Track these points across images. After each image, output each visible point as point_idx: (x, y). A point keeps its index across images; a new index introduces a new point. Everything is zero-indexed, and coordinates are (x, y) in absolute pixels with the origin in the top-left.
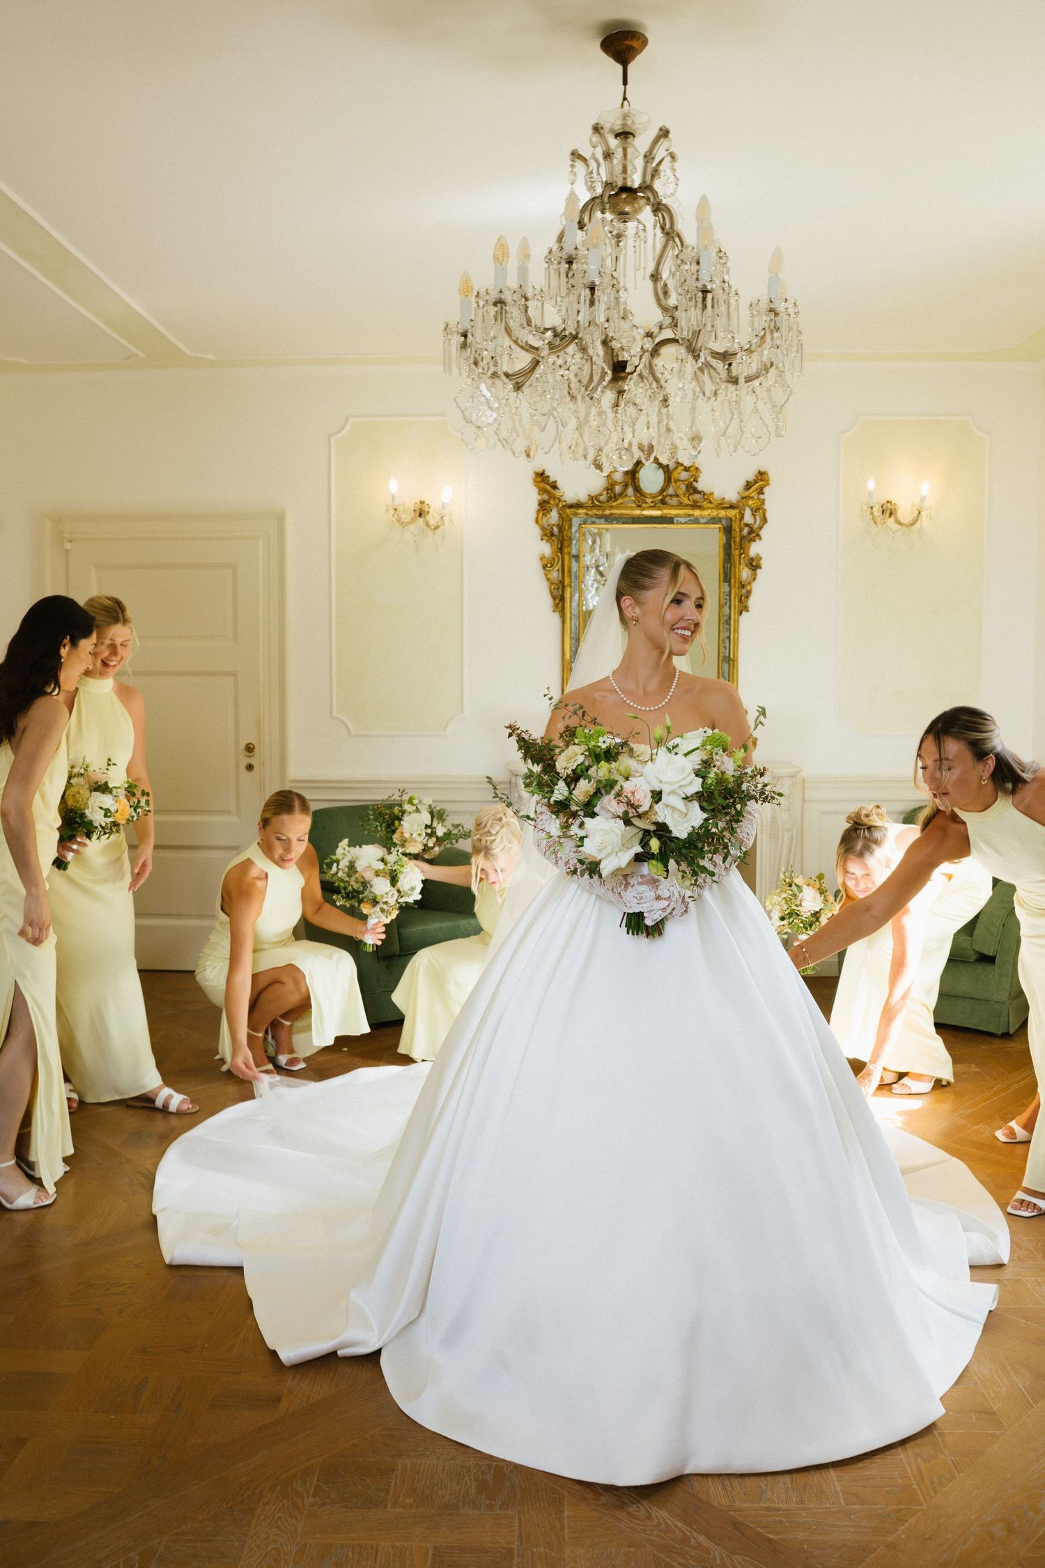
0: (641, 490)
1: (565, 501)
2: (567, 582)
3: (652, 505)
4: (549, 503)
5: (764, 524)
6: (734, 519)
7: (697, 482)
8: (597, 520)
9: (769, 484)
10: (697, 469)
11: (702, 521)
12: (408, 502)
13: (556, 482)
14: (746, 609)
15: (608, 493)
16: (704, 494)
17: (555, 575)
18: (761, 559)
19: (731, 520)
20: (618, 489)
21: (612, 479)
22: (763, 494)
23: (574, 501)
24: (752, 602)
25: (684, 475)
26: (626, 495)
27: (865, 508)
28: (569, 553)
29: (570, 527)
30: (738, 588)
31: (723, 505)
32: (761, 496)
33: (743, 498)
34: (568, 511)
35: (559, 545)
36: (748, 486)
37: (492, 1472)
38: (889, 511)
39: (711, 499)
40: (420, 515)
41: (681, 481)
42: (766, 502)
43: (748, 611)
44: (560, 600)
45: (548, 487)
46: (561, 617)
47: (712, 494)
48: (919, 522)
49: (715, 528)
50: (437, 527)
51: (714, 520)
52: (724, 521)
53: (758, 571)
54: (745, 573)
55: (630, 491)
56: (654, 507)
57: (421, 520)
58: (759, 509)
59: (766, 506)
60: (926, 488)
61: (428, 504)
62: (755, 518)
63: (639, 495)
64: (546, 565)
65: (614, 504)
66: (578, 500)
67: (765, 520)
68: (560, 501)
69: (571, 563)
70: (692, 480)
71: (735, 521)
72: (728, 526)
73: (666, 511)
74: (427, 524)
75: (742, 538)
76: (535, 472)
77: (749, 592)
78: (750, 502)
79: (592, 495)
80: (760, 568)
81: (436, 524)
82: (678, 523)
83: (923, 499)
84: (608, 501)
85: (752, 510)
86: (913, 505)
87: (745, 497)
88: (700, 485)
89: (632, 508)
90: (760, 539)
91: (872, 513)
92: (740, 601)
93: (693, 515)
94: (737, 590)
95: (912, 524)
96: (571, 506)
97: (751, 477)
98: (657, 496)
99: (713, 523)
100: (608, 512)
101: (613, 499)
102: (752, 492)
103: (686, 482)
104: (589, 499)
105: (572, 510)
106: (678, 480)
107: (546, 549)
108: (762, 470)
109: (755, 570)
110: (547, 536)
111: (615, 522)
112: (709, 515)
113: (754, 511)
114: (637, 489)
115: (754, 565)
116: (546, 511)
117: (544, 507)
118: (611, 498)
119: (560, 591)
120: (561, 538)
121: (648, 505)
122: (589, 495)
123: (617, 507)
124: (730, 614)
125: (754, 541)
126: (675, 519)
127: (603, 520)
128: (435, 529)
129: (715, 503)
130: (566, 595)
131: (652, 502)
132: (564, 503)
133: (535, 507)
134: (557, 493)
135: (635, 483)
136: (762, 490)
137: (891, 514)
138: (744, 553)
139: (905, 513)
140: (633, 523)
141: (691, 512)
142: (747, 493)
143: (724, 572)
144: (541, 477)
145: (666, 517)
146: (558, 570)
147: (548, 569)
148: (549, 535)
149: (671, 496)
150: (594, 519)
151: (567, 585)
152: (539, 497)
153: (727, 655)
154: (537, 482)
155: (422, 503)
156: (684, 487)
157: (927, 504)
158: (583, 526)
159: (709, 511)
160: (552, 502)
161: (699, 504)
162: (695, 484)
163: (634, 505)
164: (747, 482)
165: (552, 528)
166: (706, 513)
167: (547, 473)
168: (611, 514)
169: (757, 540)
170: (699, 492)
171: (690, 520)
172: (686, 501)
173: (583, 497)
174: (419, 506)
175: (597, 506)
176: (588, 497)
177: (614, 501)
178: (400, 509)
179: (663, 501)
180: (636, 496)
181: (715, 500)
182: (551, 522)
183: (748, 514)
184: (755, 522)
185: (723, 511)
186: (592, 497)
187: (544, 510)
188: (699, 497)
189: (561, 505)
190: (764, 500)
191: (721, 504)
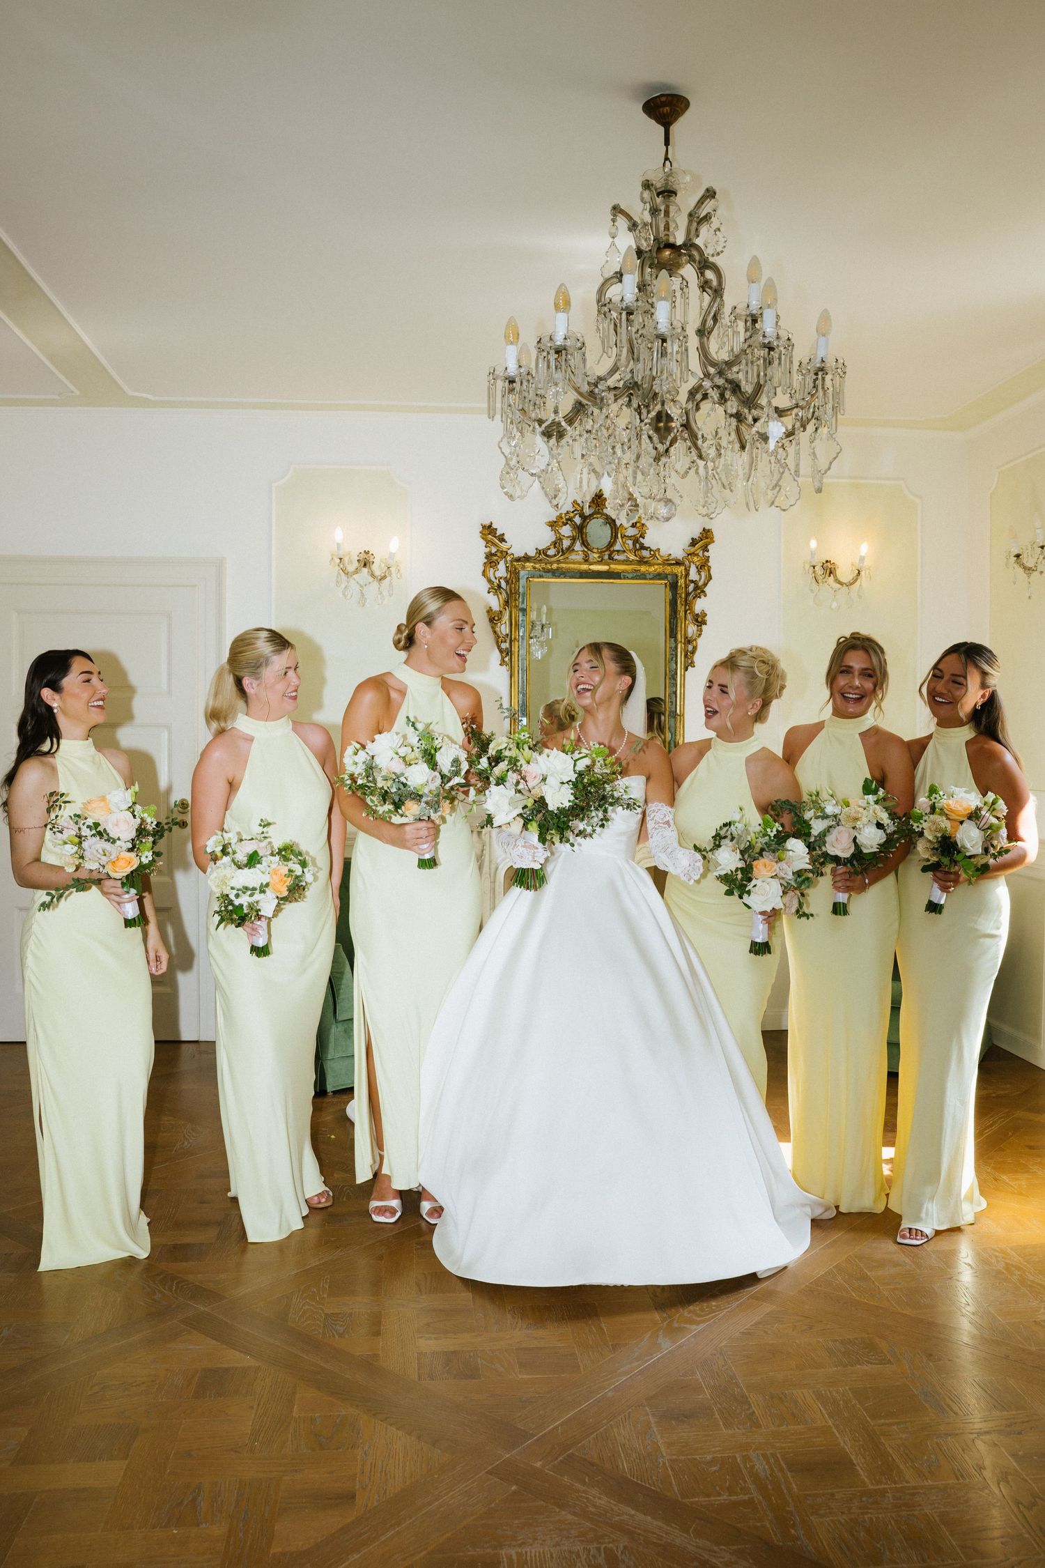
0: (589, 544)
1: (513, 554)
2: (514, 635)
3: (599, 559)
4: (496, 555)
5: (709, 581)
6: (680, 575)
7: (644, 538)
8: (544, 574)
9: (714, 542)
10: (644, 525)
11: (648, 576)
12: (353, 553)
13: (503, 534)
14: (692, 664)
15: (555, 547)
16: (651, 550)
17: (501, 629)
18: (706, 615)
19: (677, 576)
20: (566, 543)
21: (560, 533)
22: (708, 551)
23: (522, 555)
24: (697, 658)
25: (631, 531)
26: (574, 549)
27: (807, 566)
28: (517, 607)
29: (518, 579)
30: (684, 644)
31: (667, 562)
32: (706, 554)
33: (688, 555)
34: (515, 563)
35: (507, 598)
36: (694, 542)
37: (603, 1555)
38: (829, 569)
39: (657, 555)
40: (365, 565)
41: (628, 536)
42: (710, 560)
43: (694, 666)
44: (507, 654)
45: (496, 540)
46: (508, 671)
47: (659, 550)
48: (858, 583)
49: (661, 584)
50: (384, 578)
51: (659, 576)
52: (670, 578)
53: (704, 627)
54: (692, 629)
55: (578, 547)
56: (601, 562)
57: (365, 570)
58: (704, 566)
59: (711, 564)
60: (864, 549)
61: (372, 554)
62: (699, 574)
63: (586, 550)
64: (494, 618)
65: (562, 558)
66: (526, 554)
67: (710, 578)
68: (507, 554)
69: (519, 616)
70: (639, 536)
71: (681, 578)
72: (673, 582)
73: (614, 566)
74: (373, 575)
75: (688, 594)
76: (482, 525)
77: (695, 648)
78: (696, 559)
79: (540, 548)
80: (706, 624)
81: (383, 575)
82: (624, 578)
83: (862, 559)
84: (555, 555)
85: (697, 568)
86: (852, 565)
87: (690, 554)
88: (646, 542)
89: (580, 563)
90: (705, 596)
91: (814, 572)
92: (686, 656)
93: (639, 570)
94: (683, 645)
95: (851, 584)
96: (518, 560)
97: (696, 535)
98: (605, 551)
99: (660, 579)
100: (555, 566)
101: (561, 553)
102: (698, 549)
103: (633, 538)
104: (537, 553)
105: (520, 563)
106: (625, 536)
107: (493, 601)
108: (707, 528)
109: (701, 626)
110: (495, 589)
111: (562, 576)
112: (656, 570)
113: (700, 568)
114: (585, 544)
115: (700, 620)
116: (493, 564)
117: (491, 560)
118: (558, 553)
119: (507, 645)
120: (508, 590)
121: (595, 560)
122: (537, 549)
123: (565, 562)
124: (676, 669)
125: (700, 597)
126: (622, 574)
127: (550, 574)
128: (380, 580)
129: (661, 559)
130: (513, 649)
131: (599, 557)
132: (512, 556)
133: (482, 559)
134: (504, 546)
135: (582, 538)
136: (706, 547)
137: (831, 573)
138: (689, 609)
139: (844, 573)
140: (581, 577)
141: (638, 567)
142: (693, 549)
143: (670, 627)
144: (488, 531)
145: (614, 573)
146: (505, 623)
147: (495, 622)
149: (618, 551)
150: (542, 573)
151: (515, 639)
152: (488, 550)
153: (674, 709)
154: (484, 534)
155: (367, 553)
156: (630, 542)
157: (867, 563)
158: (531, 579)
159: (656, 567)
160: (499, 554)
161: (645, 560)
162: (641, 539)
163: (582, 560)
164: (692, 539)
165: (499, 581)
166: (652, 569)
167: (494, 526)
168: (558, 569)
169: (702, 597)
170: (646, 549)
171: (637, 576)
172: (632, 557)
173: (530, 551)
174: (363, 556)
175: (545, 560)
176: (535, 551)
177: (562, 555)
178: (346, 560)
179: (611, 558)
180: (583, 551)
181: (661, 556)
182: (498, 574)
183: (693, 570)
184: (700, 579)
185: (669, 568)
186: (540, 551)
187: (490, 563)
188: (645, 553)
189: (509, 558)
190: (709, 557)
191: (667, 560)
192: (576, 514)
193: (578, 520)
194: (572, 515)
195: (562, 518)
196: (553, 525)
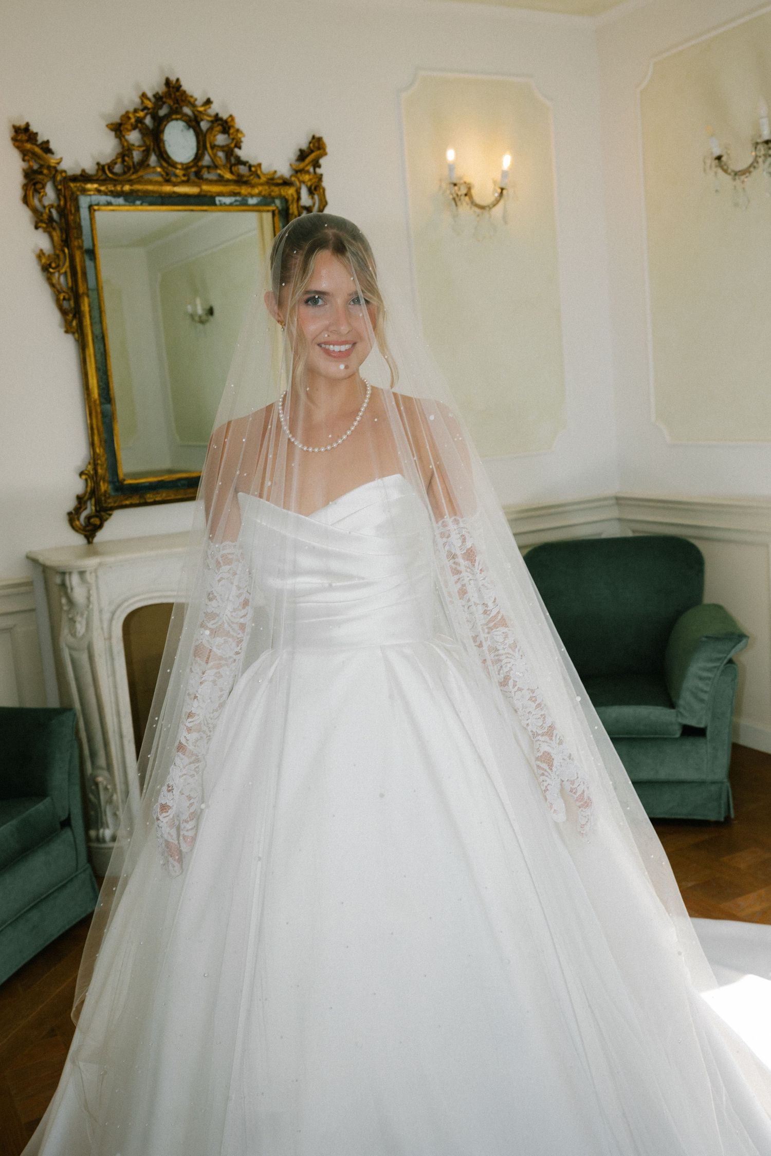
0: (169, 157)
1: (65, 171)
2: (82, 289)
3: (185, 179)
4: (41, 173)
5: (326, 206)
6: (290, 198)
7: (240, 148)
8: (113, 200)
9: (325, 154)
10: (238, 131)
11: (251, 202)
13: (46, 141)
15: (123, 161)
16: (250, 167)
17: (62, 281)
19: (286, 201)
20: (137, 155)
21: (127, 141)
22: (319, 166)
23: (78, 172)
25: (221, 139)
26: (148, 165)
28: (80, 247)
29: (78, 209)
31: (275, 181)
32: (318, 171)
33: (297, 172)
34: (72, 185)
35: (64, 236)
36: (302, 155)
39: (259, 172)
41: (219, 146)
42: (324, 179)
44: (74, 316)
45: (37, 150)
46: (77, 341)
47: (260, 165)
48: (501, 205)
49: (268, 212)
51: (267, 200)
52: (278, 202)
55: (153, 159)
56: (186, 182)
58: (317, 188)
59: (325, 183)
60: (507, 161)
62: (313, 198)
63: (165, 164)
64: (50, 265)
65: (134, 177)
66: (83, 171)
67: (327, 202)
68: (56, 171)
69: (84, 261)
70: (233, 145)
71: (292, 202)
72: (283, 210)
73: (205, 188)
76: (14, 127)
78: (306, 177)
79: (103, 162)
82: (221, 205)
83: (505, 174)
84: (125, 173)
85: (309, 189)
86: (493, 183)
87: (299, 171)
88: (243, 153)
89: (159, 183)
93: (238, 193)
95: (492, 207)
96: (74, 179)
97: (304, 146)
98: (191, 167)
99: (265, 206)
100: (127, 188)
101: (131, 170)
102: (307, 164)
103: (225, 149)
104: (97, 171)
105: (78, 185)
106: (215, 146)
107: (42, 241)
108: (317, 135)
110: (45, 223)
111: (138, 203)
112: (259, 194)
113: (311, 192)
114: (163, 156)
116: (39, 186)
117: (32, 179)
118: (129, 168)
119: (72, 302)
120: (64, 225)
121: (179, 180)
122: (98, 164)
123: (140, 181)
126: (217, 199)
127: (121, 200)
129: (263, 179)
130: (82, 308)
131: (184, 175)
132: (64, 174)
133: (18, 179)
134: (51, 159)
135: (159, 148)
136: (318, 162)
137: (466, 195)
139: (484, 192)
140: (162, 204)
141: (235, 190)
142: (302, 165)
144: (24, 136)
145: (205, 196)
146: (65, 273)
147: (51, 270)
148: (47, 221)
149: (208, 167)
150: (108, 198)
151: (83, 293)
152: (25, 165)
154: (21, 141)
156: (221, 154)
157: (510, 179)
158: (96, 208)
159: (260, 188)
160: (45, 171)
161: (245, 179)
162: (236, 150)
163: (160, 179)
164: (301, 151)
165: (50, 212)
166: (256, 191)
167: (34, 128)
168: (131, 191)
170: (244, 163)
171: (236, 201)
172: (228, 176)
173: (89, 166)
175: (111, 180)
176: (96, 167)
177: (133, 173)
179: (198, 174)
180: (161, 166)
181: (264, 175)
182: (47, 202)
183: (304, 192)
184: (314, 204)
185: (276, 189)
186: (103, 167)
187: (35, 184)
188: (243, 170)
189: (59, 178)
190: (321, 175)
191: (272, 179)
192: (146, 114)
193: (148, 121)
194: (141, 114)
195: (129, 118)
196: (118, 129)
